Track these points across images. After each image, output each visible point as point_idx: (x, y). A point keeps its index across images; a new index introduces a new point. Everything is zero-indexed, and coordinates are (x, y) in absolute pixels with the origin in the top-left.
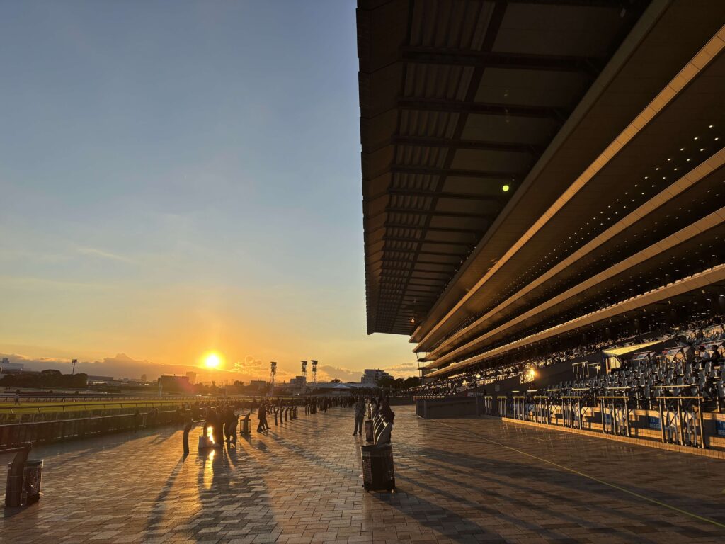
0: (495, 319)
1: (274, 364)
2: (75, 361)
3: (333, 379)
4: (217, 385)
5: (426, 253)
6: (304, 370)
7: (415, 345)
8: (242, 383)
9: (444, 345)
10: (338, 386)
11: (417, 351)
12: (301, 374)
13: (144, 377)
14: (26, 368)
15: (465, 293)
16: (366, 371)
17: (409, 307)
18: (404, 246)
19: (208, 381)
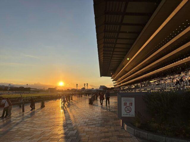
0: (132, 73)
1: (77, 84)
2: (27, 85)
3: (92, 88)
4: (63, 90)
5: (114, 57)
6: (85, 86)
7: (113, 79)
8: (69, 89)
9: (119, 79)
10: (93, 90)
11: (113, 81)
12: (84, 87)
13: (44, 88)
14: (15, 86)
15: (124, 67)
16: (101, 86)
17: (110, 70)
18: (108, 55)
19: (61, 89)
